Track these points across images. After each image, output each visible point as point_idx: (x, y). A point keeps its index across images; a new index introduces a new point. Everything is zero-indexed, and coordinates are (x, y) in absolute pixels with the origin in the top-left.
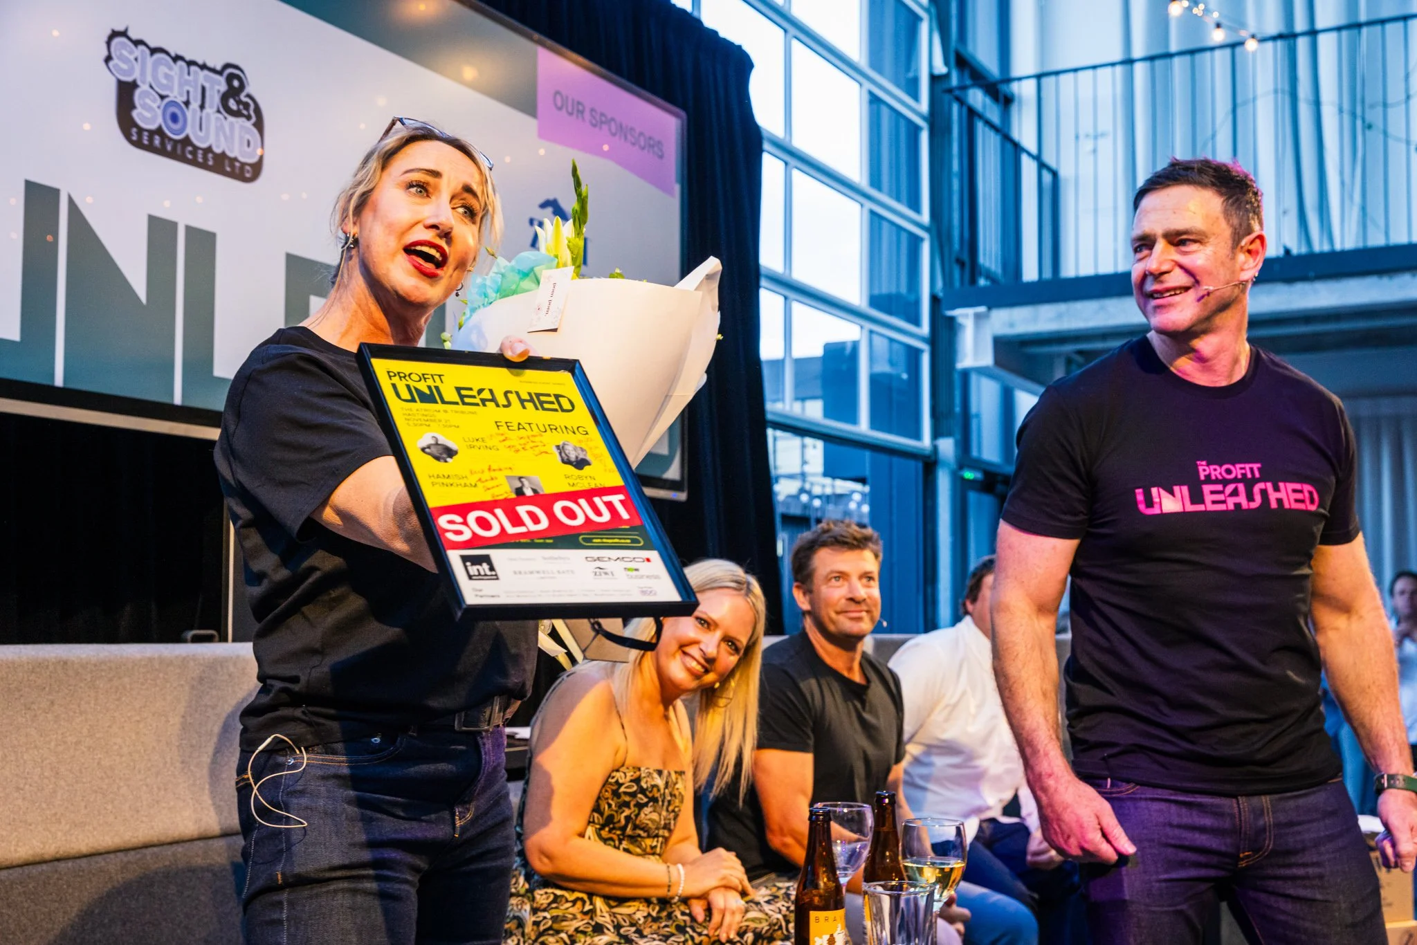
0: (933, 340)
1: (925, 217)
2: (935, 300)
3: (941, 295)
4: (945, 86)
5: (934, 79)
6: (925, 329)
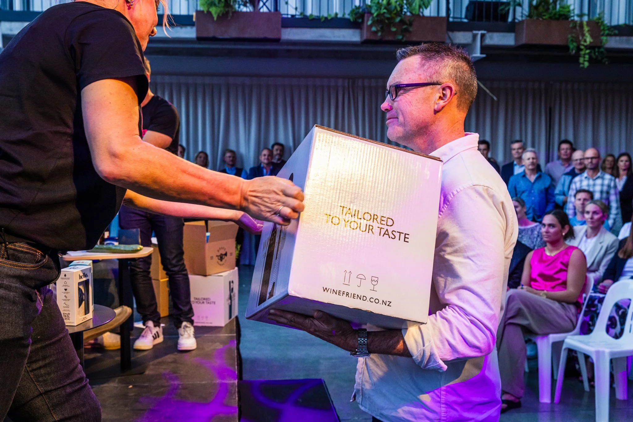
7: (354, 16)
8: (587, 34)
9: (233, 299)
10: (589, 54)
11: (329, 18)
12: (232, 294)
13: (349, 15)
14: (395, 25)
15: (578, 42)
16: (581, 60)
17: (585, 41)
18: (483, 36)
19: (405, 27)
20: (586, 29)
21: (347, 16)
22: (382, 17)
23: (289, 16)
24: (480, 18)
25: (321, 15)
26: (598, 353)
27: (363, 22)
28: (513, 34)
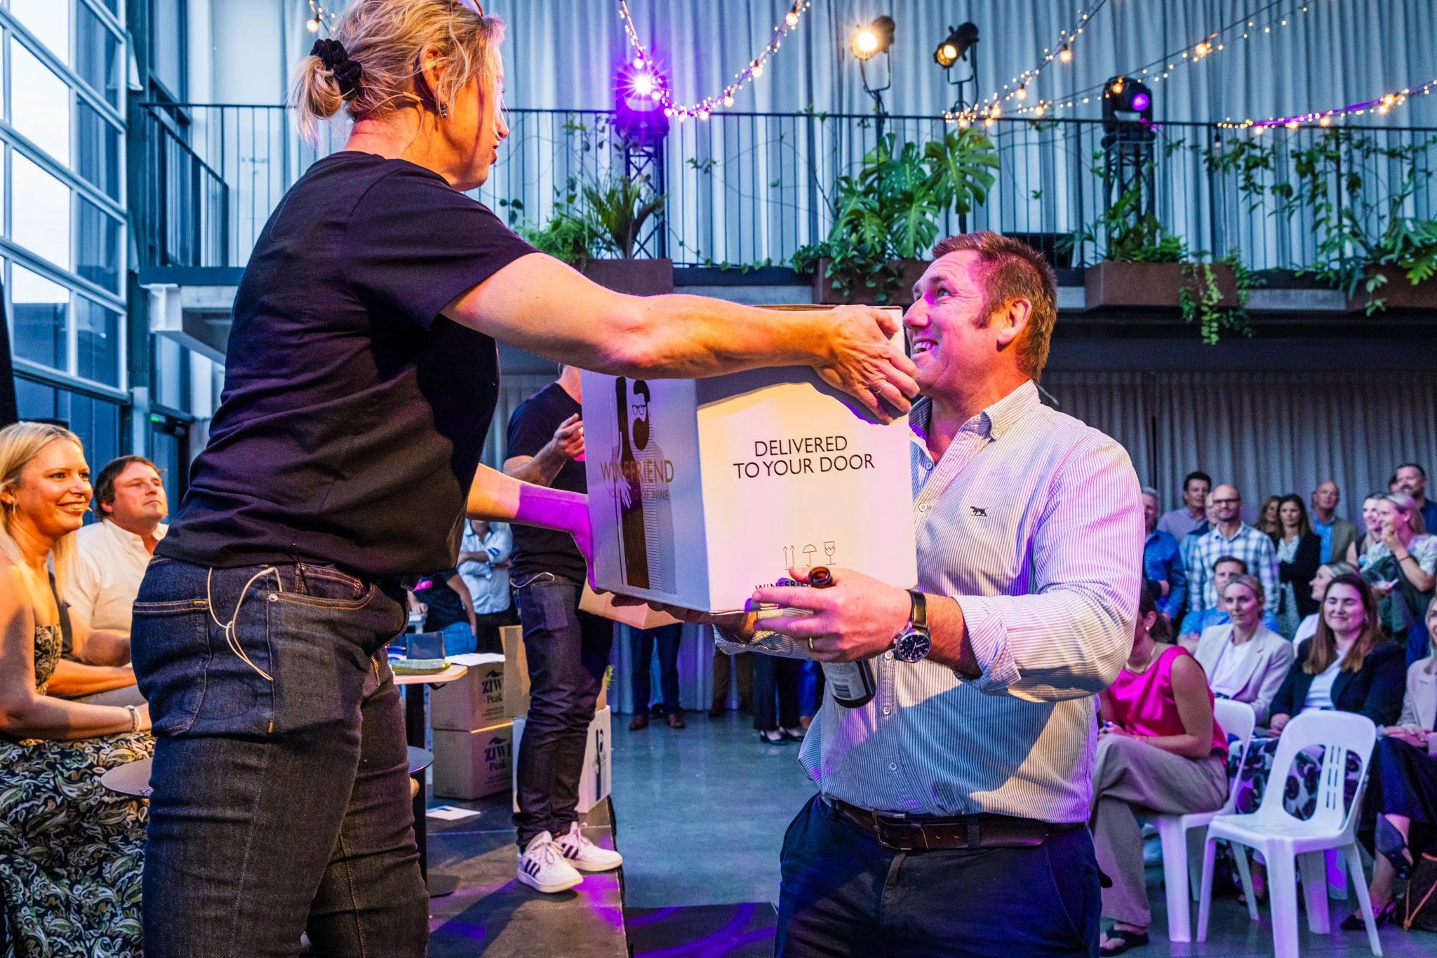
0: (129, 307)
1: (123, 206)
2: (131, 274)
3: (137, 271)
4: (141, 101)
5: (131, 93)
6: (123, 297)
7: (800, 263)
8: (1212, 286)
9: (602, 763)
10: (1217, 320)
11: (757, 268)
12: (601, 754)
13: (791, 261)
14: (873, 277)
15: (1198, 299)
16: (1205, 331)
17: (1210, 298)
19: (890, 280)
20: (1210, 277)
21: (788, 264)
22: (851, 265)
23: (687, 266)
25: (742, 263)
26: (1271, 843)
27: (816, 272)
28: (1081, 290)
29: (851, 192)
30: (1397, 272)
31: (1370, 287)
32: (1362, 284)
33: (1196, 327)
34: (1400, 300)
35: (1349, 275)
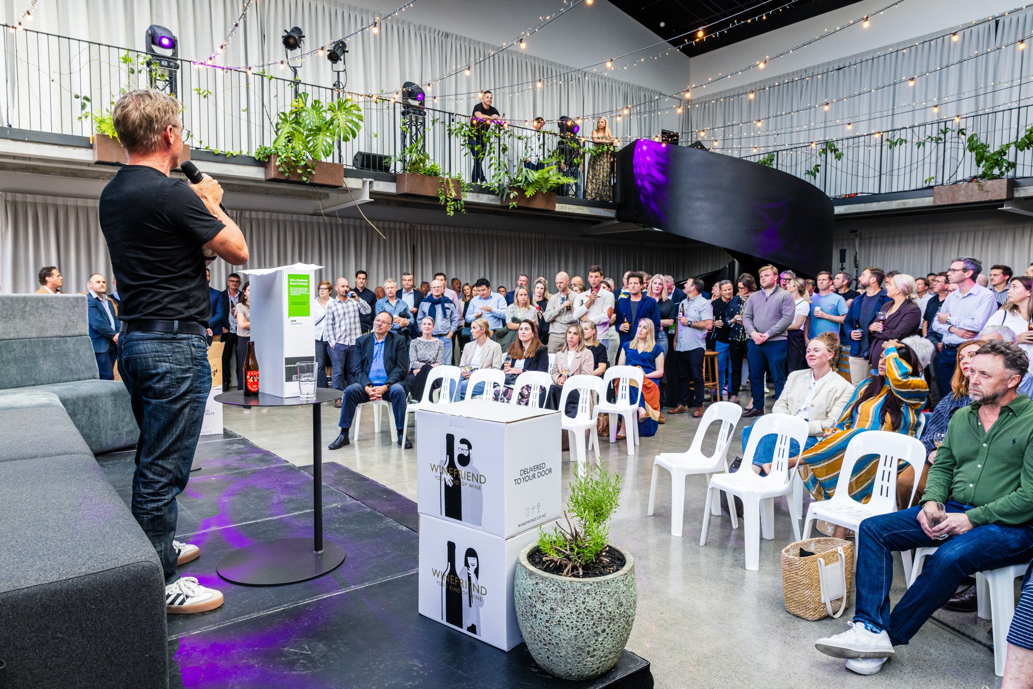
7: (260, 155)
8: (452, 190)
10: (453, 205)
11: (235, 155)
14: (300, 168)
15: (446, 195)
16: (448, 209)
17: (451, 195)
18: (371, 183)
19: (309, 170)
20: (451, 185)
21: (253, 154)
22: (289, 160)
23: (194, 149)
24: (368, 167)
25: (227, 151)
27: (269, 161)
28: (395, 184)
29: (285, 120)
30: (521, 191)
31: (512, 196)
32: (508, 194)
33: (445, 206)
34: (523, 204)
35: (504, 190)
